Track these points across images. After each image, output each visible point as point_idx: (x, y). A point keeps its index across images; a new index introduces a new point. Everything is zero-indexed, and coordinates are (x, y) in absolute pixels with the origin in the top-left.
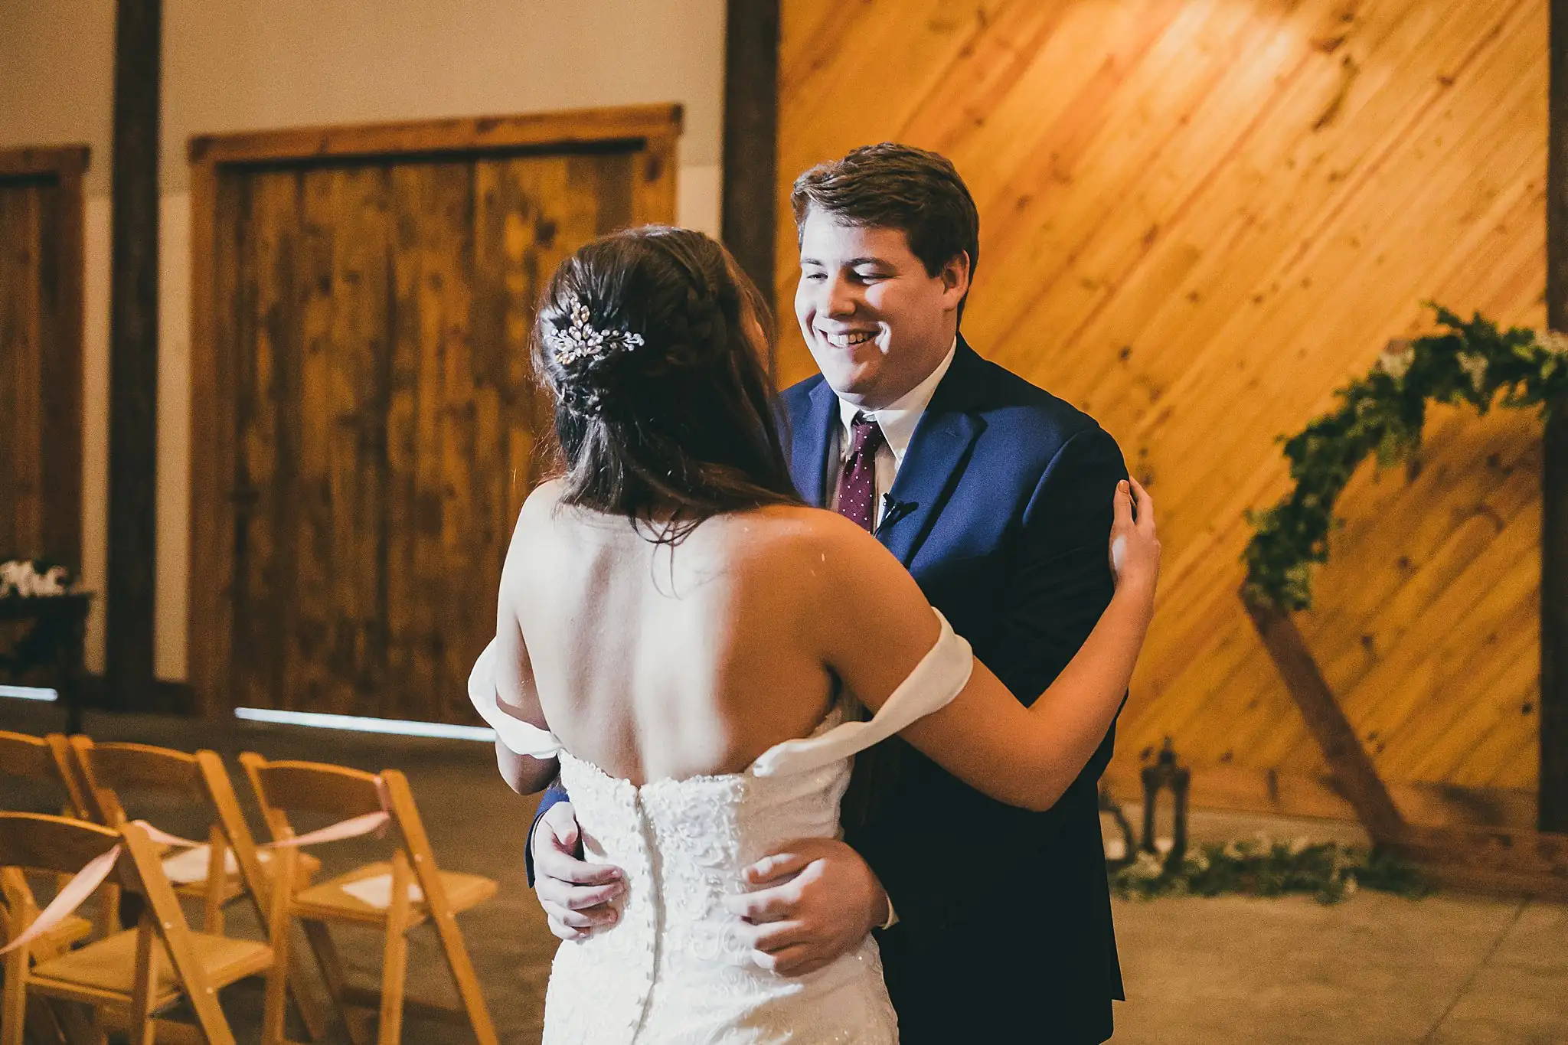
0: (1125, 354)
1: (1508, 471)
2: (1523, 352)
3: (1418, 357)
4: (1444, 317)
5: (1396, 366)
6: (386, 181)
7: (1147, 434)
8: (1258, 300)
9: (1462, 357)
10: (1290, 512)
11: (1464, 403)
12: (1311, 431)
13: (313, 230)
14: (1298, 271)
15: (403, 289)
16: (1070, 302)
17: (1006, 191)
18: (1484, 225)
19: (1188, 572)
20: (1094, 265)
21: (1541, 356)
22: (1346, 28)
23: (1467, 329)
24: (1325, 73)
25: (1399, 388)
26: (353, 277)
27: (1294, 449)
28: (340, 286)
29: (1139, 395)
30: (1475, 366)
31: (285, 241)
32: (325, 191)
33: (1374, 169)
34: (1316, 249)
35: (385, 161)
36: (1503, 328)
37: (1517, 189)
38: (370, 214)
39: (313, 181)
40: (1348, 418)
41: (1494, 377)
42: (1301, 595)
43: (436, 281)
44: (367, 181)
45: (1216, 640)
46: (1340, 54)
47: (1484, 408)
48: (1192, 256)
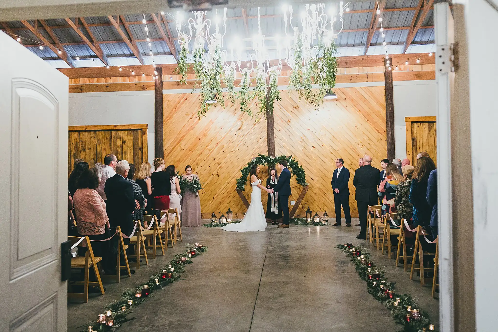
0: (215, 159)
1: (264, 173)
2: (269, 159)
3: (256, 159)
4: (259, 155)
5: (254, 161)
6: (96, 134)
7: (218, 169)
8: (232, 152)
9: (262, 160)
10: (242, 178)
11: (262, 165)
12: (244, 169)
13: (82, 141)
14: (237, 148)
15: (99, 150)
16: (207, 152)
17: (197, 137)
18: (260, 142)
19: (225, 187)
20: (210, 147)
21: (271, 159)
22: (242, 117)
23: (262, 156)
24: (240, 123)
25: (255, 163)
26: (90, 149)
27: (242, 171)
28: (87, 150)
29: (217, 165)
30: (263, 161)
31: (76, 143)
32: (84, 135)
33: (246, 135)
34: (239, 145)
35: (95, 131)
36: (266, 156)
37: (264, 138)
38: (92, 139)
39: (81, 134)
40: (249, 167)
41: (266, 161)
42: (244, 189)
43: (105, 149)
44: (92, 134)
45: (228, 197)
46: (241, 121)
47: (264, 166)
48: (224, 146)
